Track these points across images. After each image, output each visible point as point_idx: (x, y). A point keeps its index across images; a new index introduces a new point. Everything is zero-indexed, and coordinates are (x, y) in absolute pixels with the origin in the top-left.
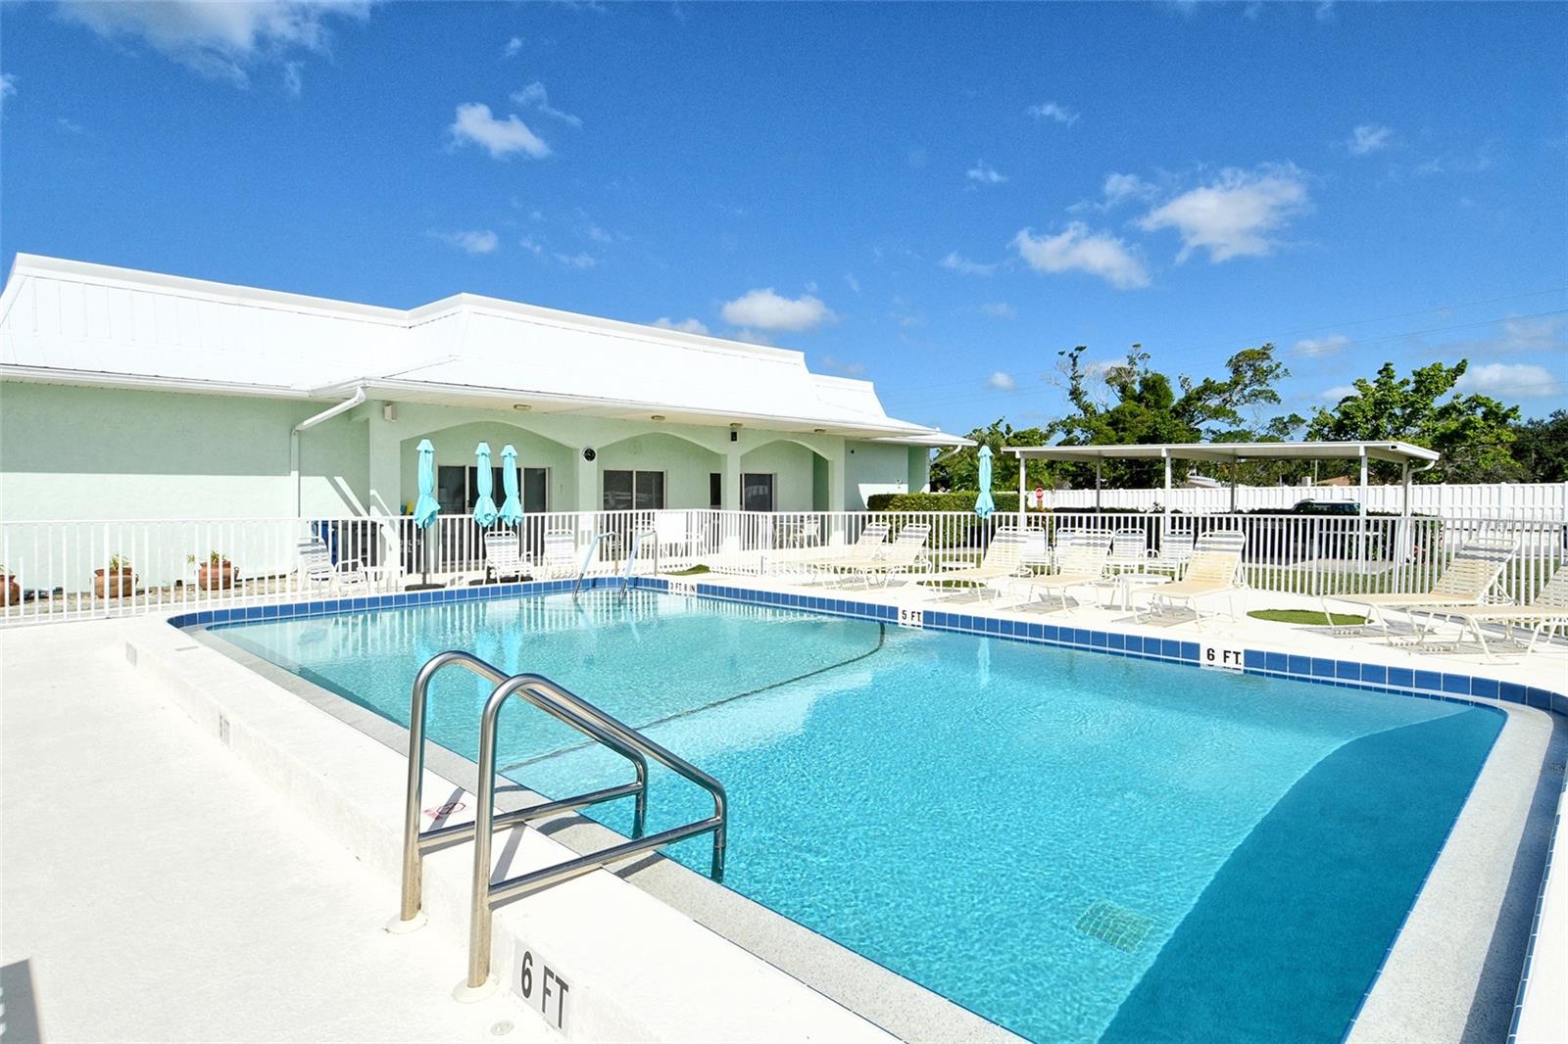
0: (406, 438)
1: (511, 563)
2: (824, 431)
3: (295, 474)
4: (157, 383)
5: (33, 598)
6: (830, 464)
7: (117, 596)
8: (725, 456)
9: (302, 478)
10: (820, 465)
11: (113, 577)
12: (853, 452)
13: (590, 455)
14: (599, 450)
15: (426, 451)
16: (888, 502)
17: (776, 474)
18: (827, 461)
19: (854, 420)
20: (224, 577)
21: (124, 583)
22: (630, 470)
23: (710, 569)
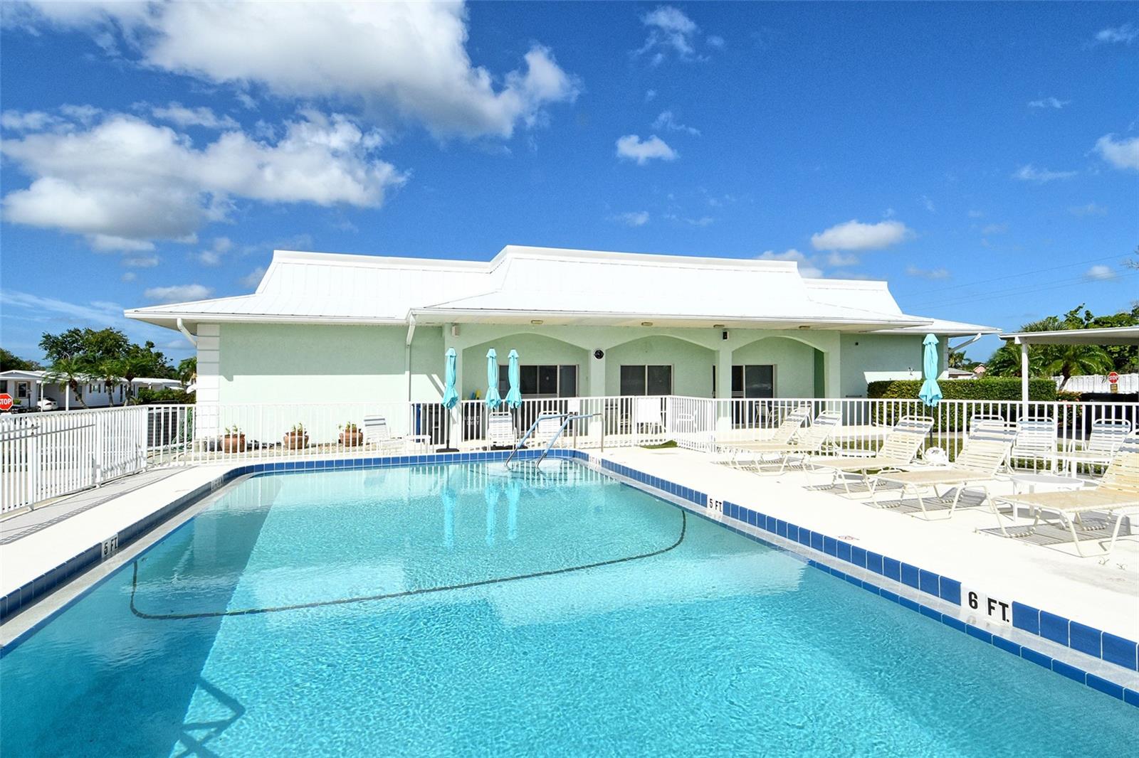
0: (466, 347)
1: (498, 436)
2: (809, 327)
3: (407, 373)
4: (321, 320)
5: (251, 448)
6: (825, 355)
7: (294, 449)
8: (718, 351)
9: (412, 376)
10: (819, 357)
11: (293, 437)
12: (857, 344)
13: (599, 355)
14: (607, 351)
15: (451, 356)
16: (886, 388)
17: (776, 365)
18: (823, 353)
19: (850, 317)
20: (353, 439)
21: (298, 441)
22: (643, 364)
23: (678, 444)
